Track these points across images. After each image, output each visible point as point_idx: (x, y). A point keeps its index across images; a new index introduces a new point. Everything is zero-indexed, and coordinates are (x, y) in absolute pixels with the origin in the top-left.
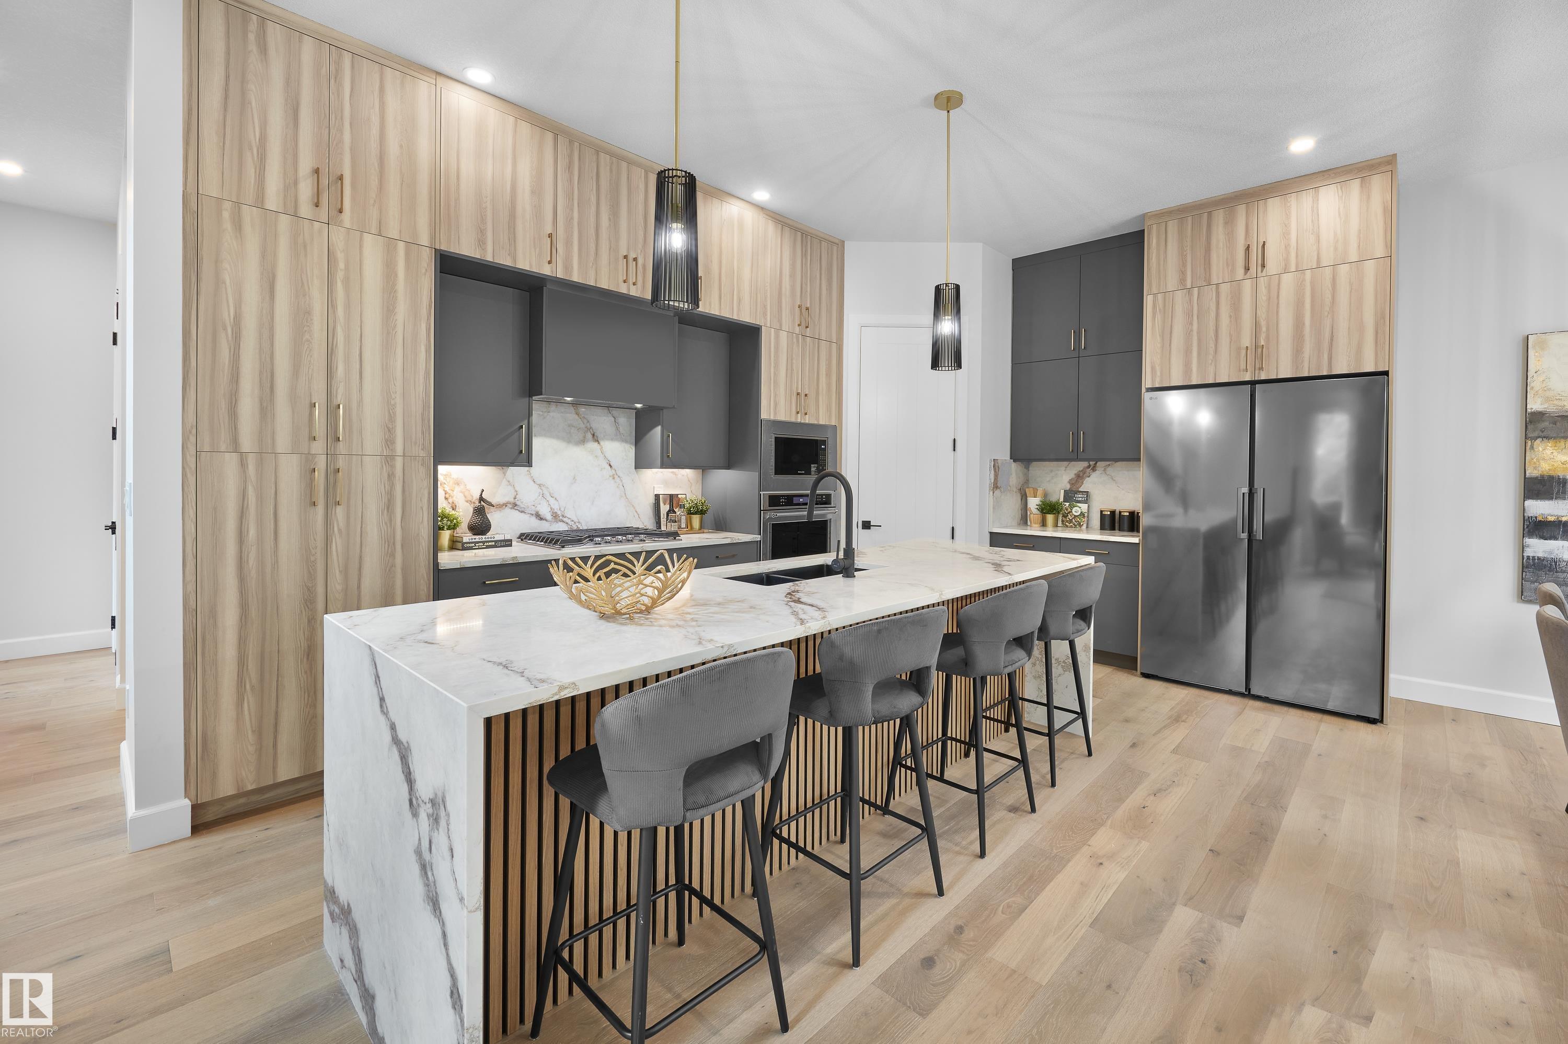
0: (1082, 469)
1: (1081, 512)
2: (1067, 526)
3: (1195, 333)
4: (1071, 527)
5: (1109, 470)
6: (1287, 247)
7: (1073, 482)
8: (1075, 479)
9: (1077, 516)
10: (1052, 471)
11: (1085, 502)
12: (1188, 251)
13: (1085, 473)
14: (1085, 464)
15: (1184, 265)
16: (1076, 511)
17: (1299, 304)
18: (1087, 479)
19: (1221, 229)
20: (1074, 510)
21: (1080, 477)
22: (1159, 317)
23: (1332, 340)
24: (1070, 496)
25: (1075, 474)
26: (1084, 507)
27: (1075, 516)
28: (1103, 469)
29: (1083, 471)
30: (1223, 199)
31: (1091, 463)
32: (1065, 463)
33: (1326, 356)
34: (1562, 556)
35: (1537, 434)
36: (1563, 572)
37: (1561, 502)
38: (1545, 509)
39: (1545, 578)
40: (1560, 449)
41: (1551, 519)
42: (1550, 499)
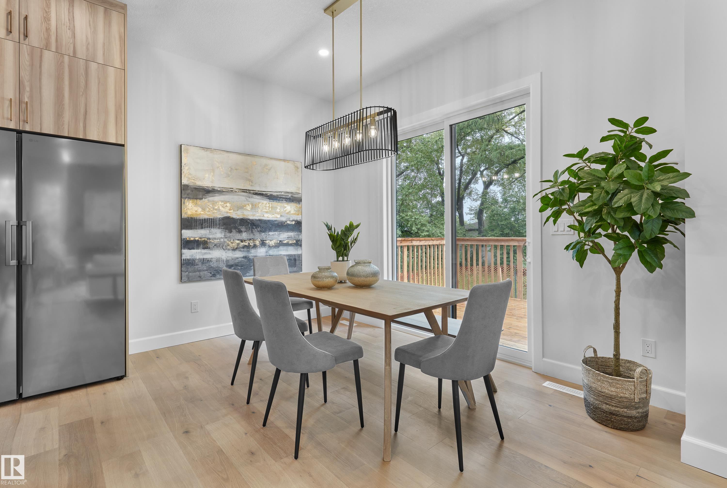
17: (59, 80)
34: (198, 257)
35: (185, 196)
36: (197, 265)
37: (195, 230)
38: (189, 234)
39: (190, 269)
40: (196, 205)
41: (192, 239)
42: (192, 229)
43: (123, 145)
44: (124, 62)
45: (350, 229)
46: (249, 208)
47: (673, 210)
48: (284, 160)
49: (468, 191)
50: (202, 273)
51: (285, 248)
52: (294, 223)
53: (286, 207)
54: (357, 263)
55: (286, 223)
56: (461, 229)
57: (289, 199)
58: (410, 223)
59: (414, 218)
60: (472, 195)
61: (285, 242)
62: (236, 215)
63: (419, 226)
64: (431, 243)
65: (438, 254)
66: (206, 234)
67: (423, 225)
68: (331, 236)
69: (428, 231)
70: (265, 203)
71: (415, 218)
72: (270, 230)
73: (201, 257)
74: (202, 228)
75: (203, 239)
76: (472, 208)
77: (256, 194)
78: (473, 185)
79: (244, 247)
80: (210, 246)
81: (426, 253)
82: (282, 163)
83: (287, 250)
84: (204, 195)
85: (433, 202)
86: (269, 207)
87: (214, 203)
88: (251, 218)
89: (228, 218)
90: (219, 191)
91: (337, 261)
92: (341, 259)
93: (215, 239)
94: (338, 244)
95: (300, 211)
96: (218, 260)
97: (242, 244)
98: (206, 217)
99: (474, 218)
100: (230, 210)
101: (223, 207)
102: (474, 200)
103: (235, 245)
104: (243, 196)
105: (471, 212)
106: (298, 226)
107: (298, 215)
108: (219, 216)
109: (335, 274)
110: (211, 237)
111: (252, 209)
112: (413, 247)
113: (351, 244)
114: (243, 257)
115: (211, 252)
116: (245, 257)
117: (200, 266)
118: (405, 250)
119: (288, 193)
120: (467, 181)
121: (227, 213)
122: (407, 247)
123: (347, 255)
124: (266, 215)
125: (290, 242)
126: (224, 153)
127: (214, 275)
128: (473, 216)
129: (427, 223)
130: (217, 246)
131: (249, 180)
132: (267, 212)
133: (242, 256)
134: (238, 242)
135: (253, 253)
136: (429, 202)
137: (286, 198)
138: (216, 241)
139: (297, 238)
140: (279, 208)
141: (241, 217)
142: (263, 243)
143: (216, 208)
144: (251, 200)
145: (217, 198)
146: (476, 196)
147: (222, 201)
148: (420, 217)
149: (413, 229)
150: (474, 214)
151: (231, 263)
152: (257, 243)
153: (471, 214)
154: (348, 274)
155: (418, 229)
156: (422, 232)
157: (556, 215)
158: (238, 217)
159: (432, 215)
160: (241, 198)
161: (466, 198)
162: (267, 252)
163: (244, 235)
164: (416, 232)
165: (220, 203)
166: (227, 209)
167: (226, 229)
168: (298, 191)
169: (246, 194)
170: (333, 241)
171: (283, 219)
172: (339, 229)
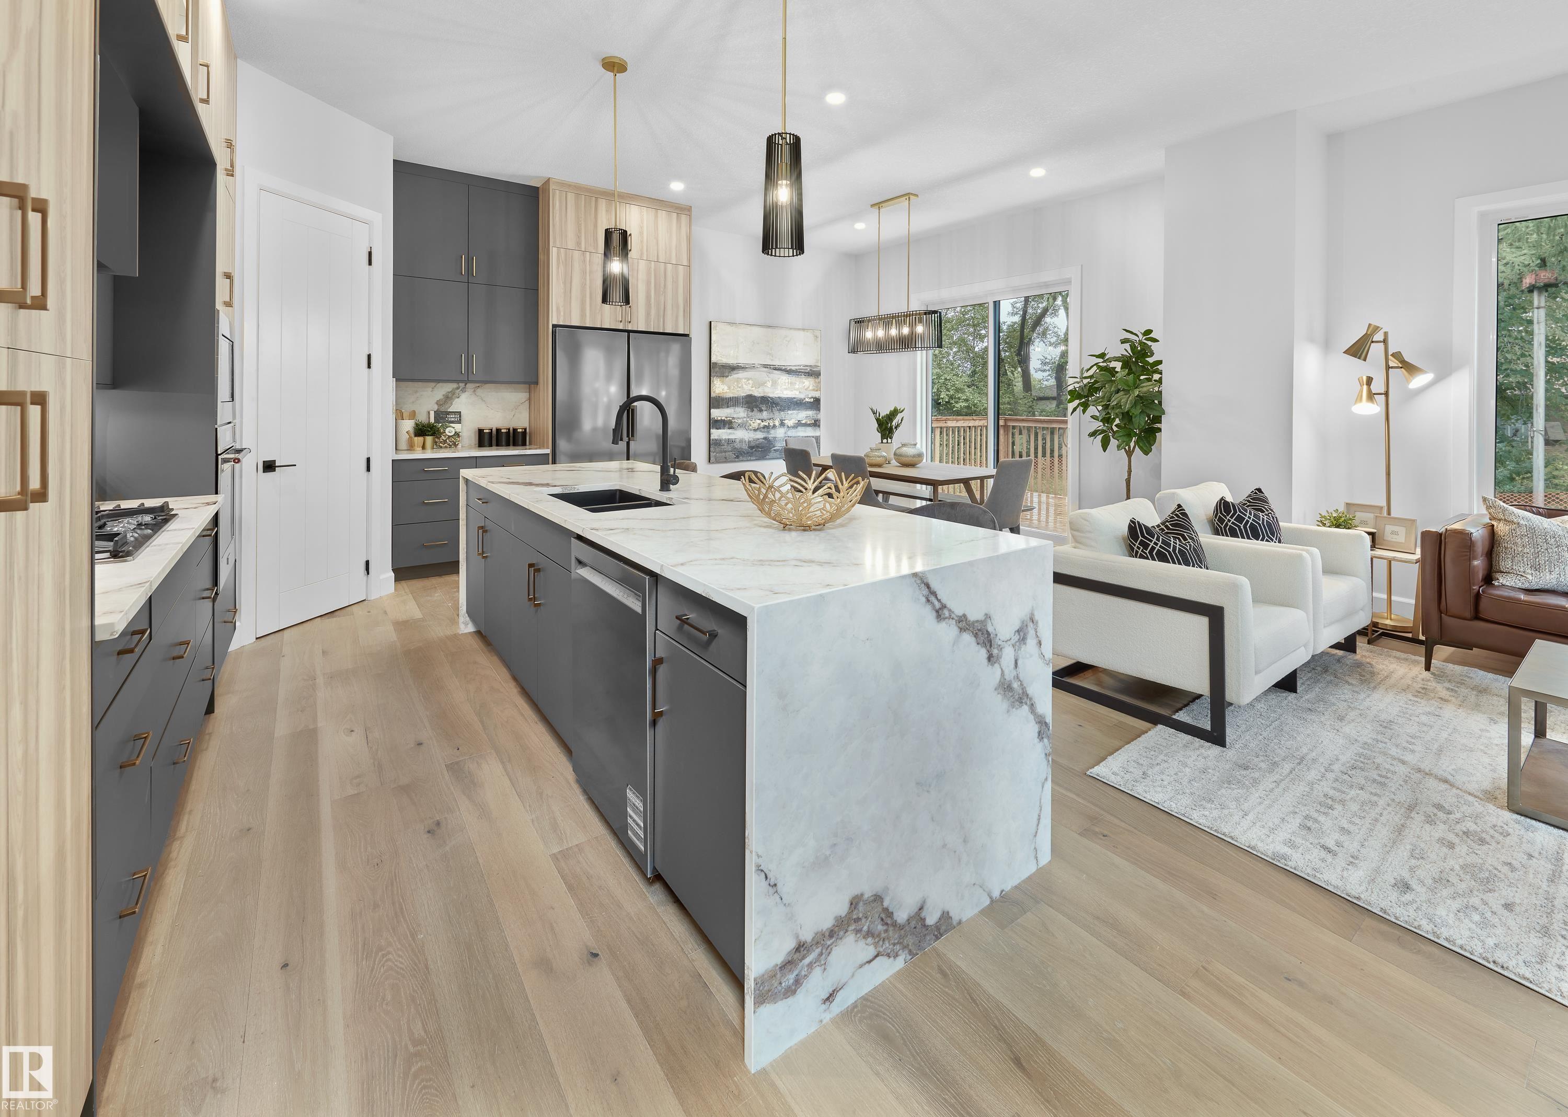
0: (451, 390)
1: (455, 432)
2: (441, 447)
3: (588, 287)
4: (446, 447)
5: (479, 391)
6: (642, 242)
7: (441, 403)
8: (444, 400)
9: (451, 436)
10: (416, 392)
11: (459, 422)
12: (582, 222)
13: (454, 394)
14: (455, 385)
15: (580, 231)
16: (450, 431)
17: (648, 283)
18: (457, 400)
19: (604, 212)
20: (447, 430)
21: (448, 398)
22: (562, 267)
23: (665, 308)
24: (442, 416)
25: (443, 395)
26: (458, 427)
27: (449, 437)
28: (472, 390)
29: (453, 392)
30: (605, 192)
31: (461, 384)
32: (433, 384)
33: (662, 320)
34: (724, 438)
35: (715, 374)
36: (723, 445)
37: (722, 409)
38: (717, 413)
39: (717, 450)
40: (723, 383)
41: (719, 418)
42: (719, 408)
43: (687, 335)
44: (689, 260)
45: (894, 413)
46: (769, 384)
47: (1151, 408)
48: (804, 330)
49: (1040, 329)
50: (727, 454)
51: (803, 428)
52: (812, 400)
53: (804, 383)
54: (904, 445)
55: (804, 401)
56: (1025, 398)
57: (808, 373)
58: (936, 386)
59: (943, 378)
60: (1048, 336)
61: (803, 422)
62: (757, 393)
63: (952, 392)
64: (971, 424)
65: (981, 440)
66: (731, 414)
67: (958, 390)
68: (878, 420)
69: (966, 400)
70: (784, 378)
71: (946, 379)
72: (789, 409)
73: (727, 437)
74: (728, 407)
75: (728, 419)
76: (1047, 360)
77: (775, 369)
78: (1049, 318)
79: (765, 427)
80: (735, 425)
81: (964, 439)
82: (802, 333)
83: (805, 431)
84: (729, 372)
85: (976, 349)
86: (788, 383)
87: (738, 380)
88: (771, 396)
89: (750, 396)
90: (743, 368)
91: (882, 442)
92: (885, 441)
93: (739, 418)
94: (884, 427)
95: (818, 389)
96: (741, 441)
97: (763, 424)
98: (731, 395)
99: (1049, 377)
100: (752, 387)
101: (746, 384)
102: (1051, 344)
103: (755, 425)
104: (764, 371)
105: (1045, 367)
106: (816, 404)
107: (817, 391)
108: (742, 394)
109: (885, 454)
110: (735, 416)
111: (772, 385)
112: (948, 428)
113: (896, 428)
114: (764, 438)
115: (735, 432)
116: (765, 438)
117: (726, 447)
118: (938, 432)
119: (807, 366)
120: (1039, 311)
121: (750, 390)
122: (939, 429)
123: (891, 438)
124: (785, 392)
125: (809, 422)
126: (748, 326)
127: (737, 457)
128: (1048, 373)
129: (966, 387)
130: (741, 426)
131: (770, 354)
132: (786, 389)
133: (762, 437)
134: (759, 422)
135: (773, 434)
136: (970, 349)
137: (805, 373)
138: (740, 421)
139: (815, 417)
140: (798, 383)
141: (762, 395)
142: (782, 424)
143: (740, 385)
144: (771, 375)
145: (741, 375)
146: (1055, 339)
147: (745, 379)
148: (954, 377)
149: (942, 396)
150: (1049, 370)
151: (753, 444)
152: (777, 423)
153: (1044, 371)
154: (895, 454)
155: (951, 397)
156: (957, 402)
157: (1085, 406)
158: (759, 395)
159: (974, 373)
160: (762, 374)
161: (1036, 343)
162: (785, 433)
163: (765, 414)
164: (946, 402)
165: (744, 380)
166: (749, 387)
167: (748, 408)
168: (817, 364)
169: (766, 369)
170: (879, 425)
171: (802, 396)
172: (884, 412)
